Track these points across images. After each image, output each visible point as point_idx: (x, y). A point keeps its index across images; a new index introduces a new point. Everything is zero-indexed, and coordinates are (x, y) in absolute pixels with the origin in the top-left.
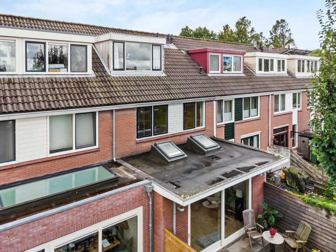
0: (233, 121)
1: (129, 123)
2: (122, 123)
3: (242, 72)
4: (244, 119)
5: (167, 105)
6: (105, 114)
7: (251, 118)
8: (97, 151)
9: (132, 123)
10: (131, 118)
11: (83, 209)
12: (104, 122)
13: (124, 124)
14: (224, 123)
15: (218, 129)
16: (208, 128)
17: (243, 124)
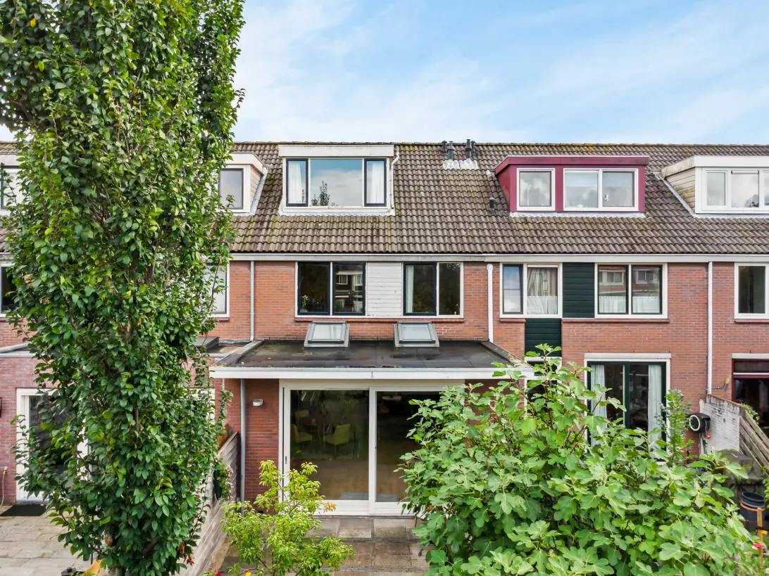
0: (560, 315)
1: (282, 287)
2: (268, 284)
3: (636, 208)
5: (363, 263)
6: (238, 266)
7: (630, 316)
8: (227, 321)
9: (286, 287)
10: (285, 279)
12: (238, 279)
13: (273, 287)
14: (526, 315)
15: (504, 326)
16: (472, 320)
17: (594, 327)
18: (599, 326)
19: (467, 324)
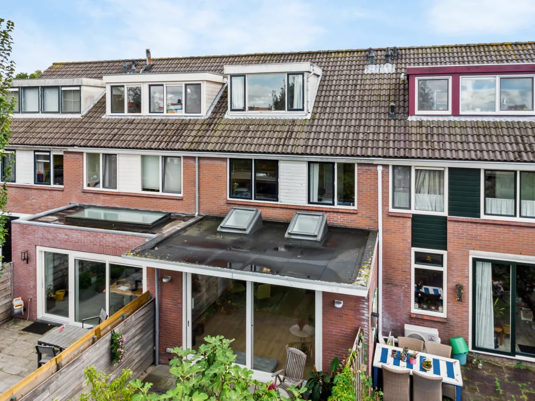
0: (445, 213)
1: (218, 176)
2: (208, 174)
4: (483, 217)
5: (277, 161)
6: (188, 160)
7: (518, 219)
8: (181, 199)
9: (220, 177)
10: (220, 171)
11: (92, 235)
12: (188, 169)
13: (212, 176)
14: (413, 211)
15: (392, 220)
16: (364, 212)
17: (479, 227)
18: (484, 226)
19: (360, 215)
